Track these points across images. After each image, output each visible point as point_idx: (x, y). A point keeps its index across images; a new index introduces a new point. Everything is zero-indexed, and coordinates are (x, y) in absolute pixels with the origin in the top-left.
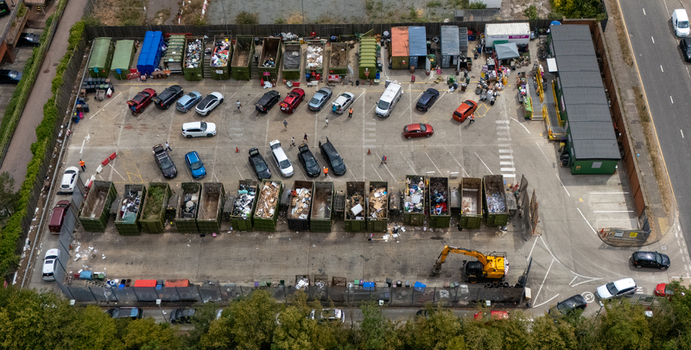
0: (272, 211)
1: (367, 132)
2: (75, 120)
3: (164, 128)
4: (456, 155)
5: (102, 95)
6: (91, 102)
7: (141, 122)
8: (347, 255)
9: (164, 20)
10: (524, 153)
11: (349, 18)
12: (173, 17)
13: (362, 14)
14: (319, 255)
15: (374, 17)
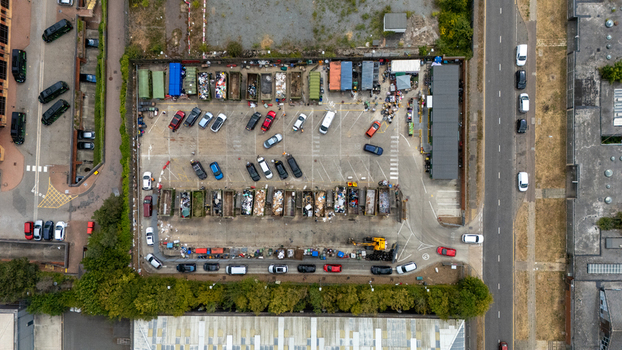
0: (262, 210)
1: (315, 144)
2: (141, 136)
3: (194, 140)
4: (366, 162)
5: (152, 114)
6: (146, 119)
7: (180, 135)
8: (304, 230)
9: (179, 40)
10: (405, 162)
11: (302, 41)
12: (184, 36)
13: (311, 37)
14: (289, 230)
15: (319, 40)
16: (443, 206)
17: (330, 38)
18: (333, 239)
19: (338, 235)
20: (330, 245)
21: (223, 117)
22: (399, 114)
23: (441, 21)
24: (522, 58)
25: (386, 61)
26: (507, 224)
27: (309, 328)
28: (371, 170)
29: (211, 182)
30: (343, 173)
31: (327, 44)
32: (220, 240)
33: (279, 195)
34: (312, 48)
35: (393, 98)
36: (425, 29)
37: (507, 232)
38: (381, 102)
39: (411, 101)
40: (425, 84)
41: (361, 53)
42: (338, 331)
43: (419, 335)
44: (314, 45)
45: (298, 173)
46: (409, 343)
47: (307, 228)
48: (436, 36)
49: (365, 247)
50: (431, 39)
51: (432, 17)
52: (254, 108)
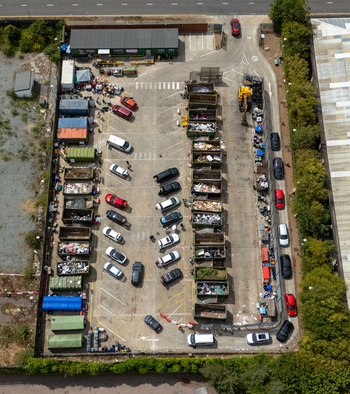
0: (215, 203)
1: (143, 157)
2: (128, 349)
4: (162, 111)
6: (108, 343)
7: (130, 302)
8: (236, 167)
9: (15, 307)
10: (162, 76)
11: (33, 171)
12: (11, 300)
13: (28, 164)
14: (237, 181)
15: (33, 155)
16: (205, 45)
17: (32, 145)
18: (244, 139)
19: (239, 135)
20: (251, 142)
21: (108, 251)
22: (115, 83)
23: (28, 50)
25: (61, 91)
27: (339, 148)
28: (170, 105)
29: (185, 266)
30: (174, 130)
31: (38, 147)
32: (253, 254)
33: (198, 188)
34: (41, 161)
35: (99, 86)
36: (33, 64)
39: (102, 73)
40: (86, 61)
41: (50, 116)
42: (337, 121)
43: (330, 52)
44: (37, 160)
45: (172, 174)
46: (340, 60)
47: (232, 163)
48: (42, 55)
49: (249, 109)
50: (43, 59)
51: (22, 58)
52: (102, 217)
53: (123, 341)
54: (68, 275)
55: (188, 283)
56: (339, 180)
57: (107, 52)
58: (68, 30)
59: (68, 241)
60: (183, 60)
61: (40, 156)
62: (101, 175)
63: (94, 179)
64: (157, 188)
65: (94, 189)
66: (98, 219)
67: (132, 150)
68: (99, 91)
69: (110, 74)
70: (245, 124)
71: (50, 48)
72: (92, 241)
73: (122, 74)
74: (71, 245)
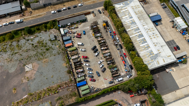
0: (107, 51)
1: (87, 45)
6: (95, 89)
7: (96, 78)
8: (108, 42)
9: (70, 89)
10: (84, 26)
11: (62, 56)
12: (68, 87)
13: (60, 55)
14: (110, 44)
16: (91, 17)
17: (59, 50)
18: (108, 35)
19: (106, 34)
20: (109, 35)
21: (87, 69)
22: (74, 31)
23: (50, 29)
24: (55, 12)
25: (62, 36)
26: (90, 6)
27: (129, 31)
28: (88, 32)
30: (91, 37)
31: (61, 50)
32: (119, 59)
33: (102, 48)
34: (63, 54)
35: (71, 32)
36: (52, 32)
37: (92, 5)
38: (72, 35)
39: (70, 29)
40: (65, 28)
41: (61, 43)
42: (127, 25)
43: (120, 11)
44: (62, 54)
45: (95, 47)
46: (123, 12)
47: (107, 41)
48: (54, 29)
51: (49, 31)
52: (83, 62)
53: (98, 88)
54: (81, 77)
55: (108, 70)
56: (132, 37)
57: (70, 24)
58: (58, 21)
59: (77, 69)
60: (88, 21)
61: (63, 52)
62: (79, 52)
63: (78, 54)
64: (93, 51)
65: (79, 56)
66: (82, 62)
67: (84, 45)
68: (71, 34)
69: (72, 29)
70: (107, 32)
71: (55, 27)
72: (83, 68)
73: (75, 28)
74: (78, 70)
